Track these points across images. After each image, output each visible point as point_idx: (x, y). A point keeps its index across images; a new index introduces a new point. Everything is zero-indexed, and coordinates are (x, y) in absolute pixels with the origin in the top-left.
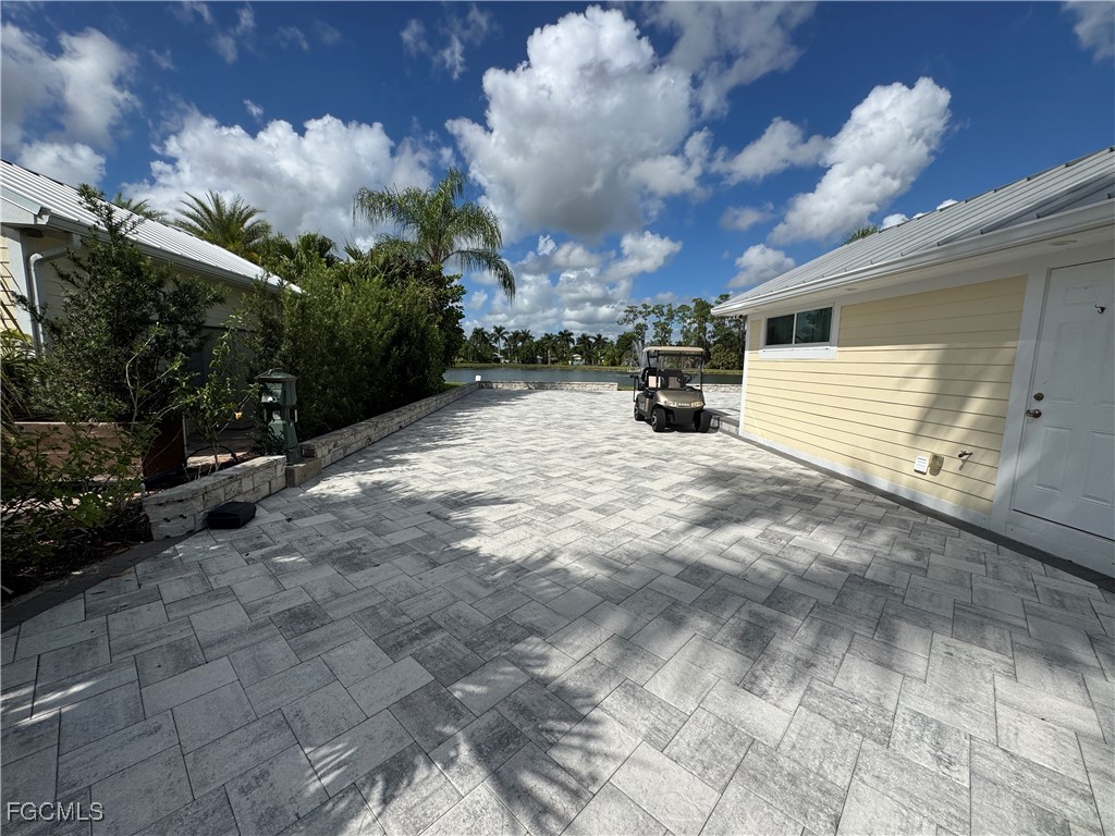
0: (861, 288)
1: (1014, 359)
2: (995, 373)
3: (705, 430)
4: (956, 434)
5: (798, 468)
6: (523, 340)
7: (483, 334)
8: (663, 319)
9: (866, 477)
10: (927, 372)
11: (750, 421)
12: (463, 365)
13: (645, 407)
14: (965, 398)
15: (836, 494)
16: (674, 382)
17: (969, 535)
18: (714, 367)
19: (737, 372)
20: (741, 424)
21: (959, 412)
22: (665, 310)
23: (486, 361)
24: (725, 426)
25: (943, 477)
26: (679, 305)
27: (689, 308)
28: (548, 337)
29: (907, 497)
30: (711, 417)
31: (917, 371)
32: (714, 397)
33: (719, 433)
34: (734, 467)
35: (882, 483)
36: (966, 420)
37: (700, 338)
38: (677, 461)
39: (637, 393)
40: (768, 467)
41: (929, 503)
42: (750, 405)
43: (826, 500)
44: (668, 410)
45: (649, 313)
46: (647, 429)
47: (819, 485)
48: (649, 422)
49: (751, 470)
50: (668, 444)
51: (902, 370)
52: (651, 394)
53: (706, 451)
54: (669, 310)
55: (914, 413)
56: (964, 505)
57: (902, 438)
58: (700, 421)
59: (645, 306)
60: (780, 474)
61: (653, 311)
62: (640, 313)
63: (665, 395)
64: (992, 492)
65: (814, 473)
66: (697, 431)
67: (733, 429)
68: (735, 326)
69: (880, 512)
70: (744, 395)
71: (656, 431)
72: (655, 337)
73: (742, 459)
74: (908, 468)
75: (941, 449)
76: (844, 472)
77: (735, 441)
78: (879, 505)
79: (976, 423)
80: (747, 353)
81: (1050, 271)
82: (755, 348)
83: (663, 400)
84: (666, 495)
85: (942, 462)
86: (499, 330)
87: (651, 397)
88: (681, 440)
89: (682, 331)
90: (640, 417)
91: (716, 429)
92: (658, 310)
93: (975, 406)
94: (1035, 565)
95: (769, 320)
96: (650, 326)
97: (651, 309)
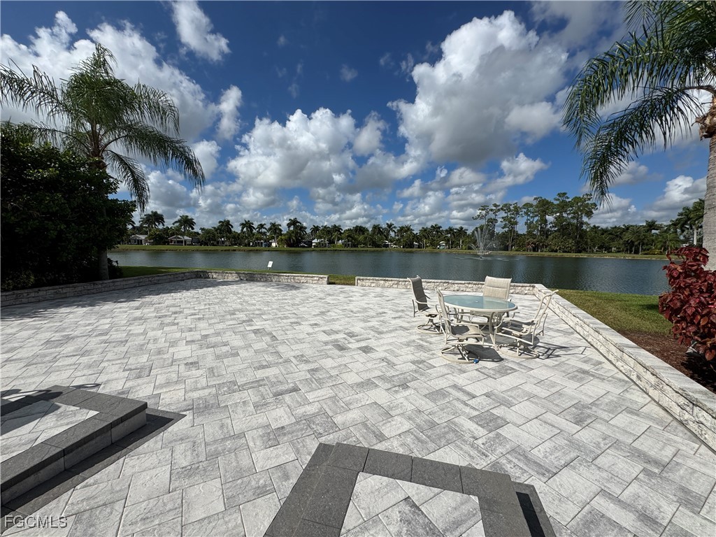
6: (406, 231)
7: (379, 228)
8: (510, 214)
12: (362, 249)
18: (553, 251)
22: (512, 208)
23: (378, 246)
26: (523, 203)
27: (531, 206)
28: (424, 230)
45: (499, 210)
54: (515, 208)
59: (495, 205)
61: (502, 209)
62: (492, 210)
68: (572, 218)
72: (504, 227)
86: (390, 226)
89: (526, 223)
92: (507, 207)
96: (500, 220)
97: (501, 207)
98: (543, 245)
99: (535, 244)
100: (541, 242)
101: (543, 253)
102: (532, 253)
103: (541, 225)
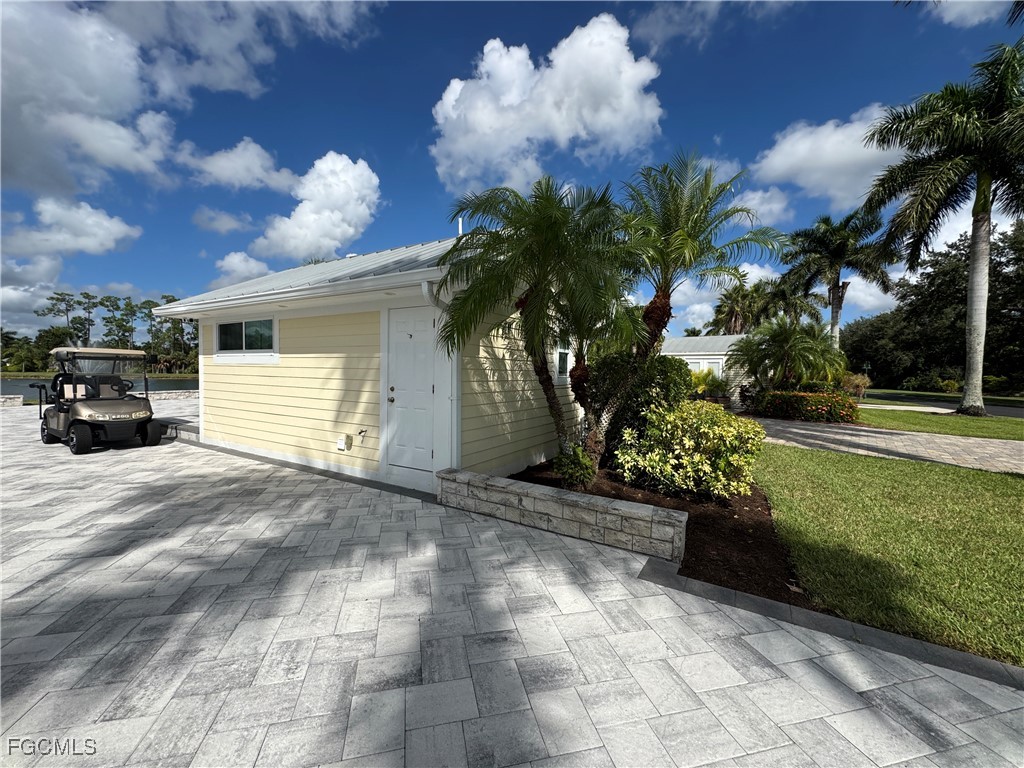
0: (290, 306)
1: (379, 365)
2: (372, 374)
3: (156, 443)
4: (357, 418)
5: (253, 464)
8: (118, 315)
9: (308, 462)
10: (338, 374)
11: (210, 426)
13: (58, 423)
14: (359, 392)
15: (282, 480)
16: (106, 391)
17: (366, 489)
19: (190, 376)
20: (201, 430)
21: (357, 402)
22: (122, 304)
24: (184, 435)
25: (355, 450)
26: (143, 300)
29: (335, 470)
30: (167, 427)
31: (332, 373)
32: (164, 405)
33: (175, 443)
34: (179, 477)
35: (319, 464)
36: (361, 408)
37: (177, 339)
38: (100, 485)
39: (45, 407)
40: (221, 470)
41: (348, 472)
42: (208, 410)
43: (271, 488)
44: (95, 426)
45: (95, 305)
46: (61, 452)
47: (268, 477)
48: (66, 443)
49: (200, 477)
50: (92, 467)
51: (322, 373)
52: (66, 408)
53: (150, 466)
54: (127, 305)
55: (333, 405)
56: (366, 468)
57: (328, 426)
58: (149, 433)
59: (87, 296)
60: (234, 474)
61: (102, 304)
62: (79, 303)
63: (90, 407)
64: (378, 455)
65: (267, 466)
66: (144, 445)
67: (193, 436)
69: (311, 487)
70: (202, 401)
71: (76, 453)
72: (106, 335)
73: (195, 467)
74: (334, 448)
75: (351, 430)
76: (293, 460)
77: (193, 449)
78: (313, 482)
79: (367, 409)
80: (201, 357)
81: (390, 309)
82: (209, 353)
83: (85, 413)
84: (64, 532)
85: (352, 440)
87: (67, 411)
88: (116, 458)
89: (149, 331)
90: (50, 438)
91: (172, 439)
92: (111, 302)
93: (365, 397)
94: (397, 497)
95: (220, 326)
96: (98, 321)
97: (98, 300)
98: (182, 363)
99: (169, 362)
100: (180, 360)
101: (183, 375)
102: (165, 374)
103: (174, 335)
